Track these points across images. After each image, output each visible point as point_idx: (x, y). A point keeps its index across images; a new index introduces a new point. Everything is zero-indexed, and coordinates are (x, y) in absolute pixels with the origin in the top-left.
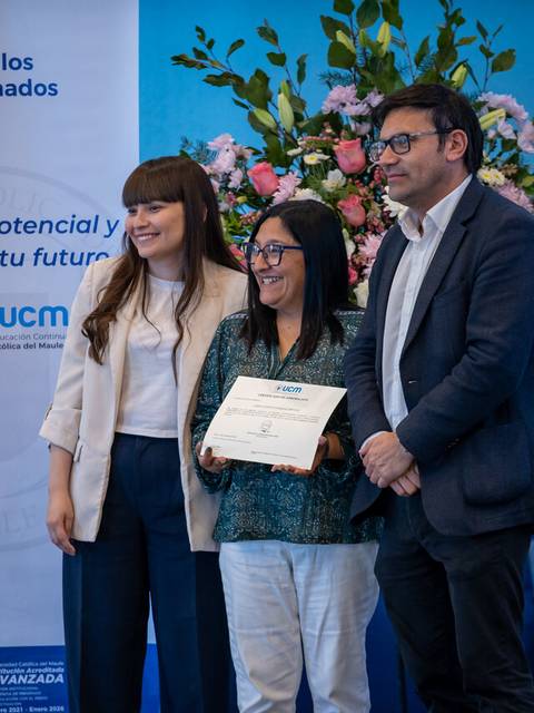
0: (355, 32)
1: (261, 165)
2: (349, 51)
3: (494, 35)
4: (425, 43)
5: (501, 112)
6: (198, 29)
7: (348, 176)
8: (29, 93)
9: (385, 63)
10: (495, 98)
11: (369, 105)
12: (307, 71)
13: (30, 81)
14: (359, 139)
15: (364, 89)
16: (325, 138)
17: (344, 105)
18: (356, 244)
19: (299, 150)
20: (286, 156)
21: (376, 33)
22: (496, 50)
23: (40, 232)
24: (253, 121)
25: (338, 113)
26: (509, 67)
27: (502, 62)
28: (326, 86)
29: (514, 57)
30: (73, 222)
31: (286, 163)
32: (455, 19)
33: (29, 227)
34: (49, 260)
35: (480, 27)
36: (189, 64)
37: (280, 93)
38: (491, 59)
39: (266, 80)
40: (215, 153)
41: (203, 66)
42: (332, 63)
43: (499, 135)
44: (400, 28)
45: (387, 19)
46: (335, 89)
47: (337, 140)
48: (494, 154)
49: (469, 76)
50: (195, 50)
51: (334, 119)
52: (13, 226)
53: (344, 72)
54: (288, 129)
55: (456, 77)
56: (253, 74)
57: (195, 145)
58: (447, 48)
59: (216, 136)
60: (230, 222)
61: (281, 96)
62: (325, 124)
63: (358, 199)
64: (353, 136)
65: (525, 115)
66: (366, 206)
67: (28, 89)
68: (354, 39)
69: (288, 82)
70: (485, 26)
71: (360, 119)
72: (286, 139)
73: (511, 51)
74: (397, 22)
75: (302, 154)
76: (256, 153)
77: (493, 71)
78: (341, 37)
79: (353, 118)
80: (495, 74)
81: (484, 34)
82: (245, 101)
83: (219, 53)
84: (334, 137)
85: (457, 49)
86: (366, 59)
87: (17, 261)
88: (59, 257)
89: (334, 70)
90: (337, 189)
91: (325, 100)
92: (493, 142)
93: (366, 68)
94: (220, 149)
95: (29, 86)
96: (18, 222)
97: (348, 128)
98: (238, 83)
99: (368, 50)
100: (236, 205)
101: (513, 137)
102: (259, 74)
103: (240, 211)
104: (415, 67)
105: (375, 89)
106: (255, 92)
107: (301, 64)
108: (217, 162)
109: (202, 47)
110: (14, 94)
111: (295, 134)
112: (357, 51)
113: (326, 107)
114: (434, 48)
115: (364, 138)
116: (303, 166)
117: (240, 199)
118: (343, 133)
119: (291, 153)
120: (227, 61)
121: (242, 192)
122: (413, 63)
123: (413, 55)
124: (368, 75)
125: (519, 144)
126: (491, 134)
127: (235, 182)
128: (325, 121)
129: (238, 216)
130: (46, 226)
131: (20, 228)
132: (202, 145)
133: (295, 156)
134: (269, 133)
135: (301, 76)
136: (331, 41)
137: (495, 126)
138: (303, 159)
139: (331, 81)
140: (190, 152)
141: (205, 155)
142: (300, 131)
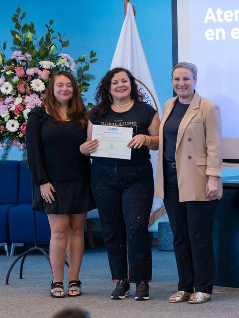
0: (21, 35)
2: (19, 40)
3: (63, 36)
4: (42, 38)
5: (66, 59)
7: (20, 78)
9: (30, 44)
10: (64, 55)
11: (26, 58)
12: (7, 46)
14: (23, 67)
15: (24, 52)
16: (12, 67)
17: (18, 57)
18: (23, 98)
19: (4, 70)
21: (27, 35)
22: (64, 40)
25: (16, 59)
26: (68, 45)
27: (65, 44)
28: (12, 51)
29: (69, 43)
32: (51, 31)
35: (59, 34)
38: (62, 43)
42: (14, 44)
43: (65, 66)
44: (35, 34)
45: (31, 32)
46: (15, 52)
47: (16, 67)
49: (56, 48)
51: (14, 61)
53: (17, 47)
54: (1, 64)
55: (52, 49)
62: (12, 62)
63: (23, 85)
64: (21, 66)
65: (73, 60)
66: (25, 87)
68: (21, 37)
70: (60, 34)
71: (23, 61)
73: (68, 41)
74: (33, 31)
75: (5, 71)
77: (63, 46)
78: (17, 36)
79: (20, 60)
80: (63, 48)
81: (60, 36)
85: (51, 40)
86: (24, 43)
89: (14, 46)
90: (17, 82)
91: (12, 55)
92: (63, 68)
93: (24, 45)
97: (19, 63)
99: (25, 40)
101: (69, 67)
104: (39, 46)
105: (27, 52)
107: (5, 44)
112: (21, 40)
113: (12, 58)
114: (45, 40)
115: (24, 67)
116: (5, 75)
118: (18, 65)
119: (2, 71)
122: (39, 44)
123: (39, 42)
124: (25, 48)
125: (71, 69)
126: (63, 66)
135: (5, 48)
136: (14, 38)
137: (64, 63)
138: (5, 74)
139: (14, 49)
142: (4, 65)
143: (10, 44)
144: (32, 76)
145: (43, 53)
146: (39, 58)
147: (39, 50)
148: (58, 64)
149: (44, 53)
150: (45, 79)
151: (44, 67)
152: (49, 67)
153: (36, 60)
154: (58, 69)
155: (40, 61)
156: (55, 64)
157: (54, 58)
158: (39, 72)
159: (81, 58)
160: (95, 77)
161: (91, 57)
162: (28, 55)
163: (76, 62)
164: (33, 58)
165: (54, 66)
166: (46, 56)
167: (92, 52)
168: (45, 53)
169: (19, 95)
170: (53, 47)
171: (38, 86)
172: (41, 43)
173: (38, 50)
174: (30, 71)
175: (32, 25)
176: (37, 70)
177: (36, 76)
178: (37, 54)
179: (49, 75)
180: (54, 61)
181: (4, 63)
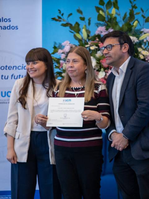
0: (105, 11)
2: (103, 17)
3: (146, 12)
4: (125, 15)
5: (148, 34)
6: (59, 10)
8: (10, 29)
9: (114, 20)
10: (146, 30)
12: (91, 22)
13: (10, 25)
15: (108, 28)
16: (96, 42)
17: (102, 32)
18: (106, 72)
21: (111, 11)
22: (146, 16)
23: (13, 69)
24: (75, 37)
25: (100, 34)
27: (148, 20)
28: (97, 27)
30: (22, 67)
32: (134, 7)
33: (10, 68)
34: (16, 77)
35: (141, 9)
36: (56, 20)
37: (83, 28)
38: (145, 19)
39: (79, 25)
40: (64, 46)
41: (60, 21)
42: (98, 20)
43: (147, 41)
45: (114, 7)
46: (99, 27)
48: (146, 47)
49: (138, 24)
50: (58, 16)
51: (99, 36)
52: (5, 68)
53: (102, 22)
54: (85, 39)
55: (135, 24)
56: (75, 23)
57: (58, 44)
58: (132, 16)
59: (64, 41)
61: (84, 30)
62: (96, 38)
67: (9, 28)
68: (105, 13)
69: (85, 26)
70: (143, 9)
72: (85, 42)
74: (117, 8)
75: (90, 46)
77: (146, 22)
78: (101, 12)
81: (143, 11)
82: (73, 31)
83: (65, 17)
84: (99, 41)
85: (135, 16)
86: (108, 19)
87: (6, 78)
88: (18, 77)
89: (99, 22)
90: (100, 57)
91: (96, 30)
92: (145, 43)
93: (108, 21)
94: (66, 45)
95: (10, 27)
96: (6, 66)
98: (71, 26)
99: (109, 16)
102: (77, 23)
104: (122, 21)
105: (111, 27)
106: (76, 28)
107: (89, 20)
108: (65, 49)
109: (60, 16)
110: (5, 29)
111: (87, 40)
112: (106, 16)
113: (97, 33)
114: (128, 15)
116: (90, 50)
120: (67, 20)
122: (122, 20)
123: (122, 18)
124: (109, 23)
126: (145, 41)
130: (15, 68)
131: (7, 68)
132: (60, 44)
133: (87, 47)
134: (80, 40)
135: (89, 24)
136: (98, 14)
137: (146, 38)
139: (98, 25)
140: (57, 46)
141: (61, 47)
142: (89, 40)
143: (94, 20)
147: (123, 26)
148: (141, 39)
149: (126, 28)
154: (141, 45)
156: (138, 39)
157: (138, 34)
165: (136, 40)
166: (129, 31)
168: (128, 29)
169: (102, 69)
170: (136, 22)
172: (124, 19)
173: (121, 25)
175: (116, 2)
178: (121, 29)
180: (137, 36)
181: (89, 38)
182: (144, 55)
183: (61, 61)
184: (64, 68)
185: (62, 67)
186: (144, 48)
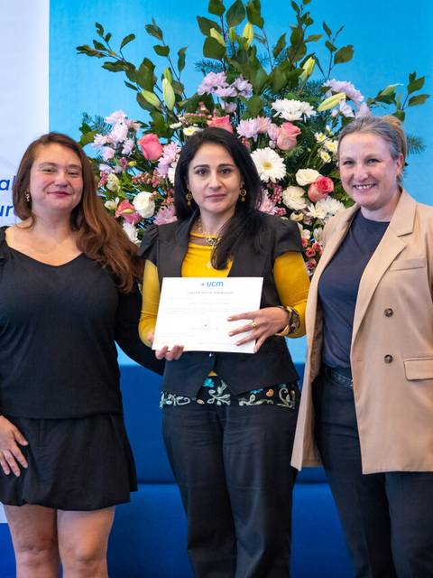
0: (225, 30)
1: (148, 136)
2: (221, 45)
3: (337, 33)
4: (282, 40)
5: (342, 95)
6: (98, 25)
9: (250, 55)
10: (336, 84)
11: (239, 91)
12: (187, 60)
14: (228, 116)
15: (233, 76)
16: (200, 115)
19: (179, 124)
20: (169, 128)
21: (242, 30)
22: (339, 45)
24: (141, 100)
25: (210, 94)
26: (348, 59)
27: (342, 56)
28: (201, 73)
29: (353, 51)
31: (168, 134)
32: (305, 20)
35: (325, 27)
36: (91, 53)
37: (163, 77)
38: (334, 53)
39: (153, 67)
40: (110, 126)
41: (102, 55)
42: (206, 55)
43: (341, 114)
45: (251, 21)
46: (208, 75)
47: (210, 116)
48: (336, 129)
49: (316, 66)
50: (95, 42)
51: (207, 99)
53: (215, 62)
54: (170, 107)
55: (306, 67)
56: (141, 62)
57: (94, 119)
58: (298, 43)
59: (112, 112)
60: (123, 181)
61: (165, 80)
62: (200, 103)
64: (223, 113)
65: (362, 98)
68: (224, 35)
69: (170, 69)
70: (330, 27)
71: (229, 99)
72: (168, 116)
73: (350, 47)
74: (258, 21)
75: (182, 127)
76: (144, 126)
77: (335, 63)
78: (214, 33)
79: (223, 98)
80: (338, 65)
81: (328, 32)
82: (135, 84)
83: (114, 45)
84: (207, 114)
85: (306, 44)
86: (234, 52)
89: (207, 60)
91: (200, 83)
92: (335, 119)
93: (234, 58)
94: (115, 123)
97: (219, 106)
98: (130, 69)
99: (236, 45)
100: (129, 167)
101: (352, 115)
102: (147, 62)
103: (131, 173)
104: (273, 59)
105: (241, 75)
106: (143, 77)
107: (182, 55)
108: (113, 133)
109: (101, 40)
111: (176, 111)
112: (227, 45)
113: (201, 90)
114: (288, 44)
115: (232, 115)
116: (182, 137)
117: (131, 163)
118: (215, 111)
119: (173, 126)
120: (121, 52)
121: (133, 157)
122: (272, 54)
123: (271, 49)
124: (236, 64)
126: (334, 113)
127: (127, 149)
128: (200, 100)
129: (130, 177)
132: (100, 119)
133: (176, 129)
134: (154, 110)
135: (181, 64)
136: (205, 37)
137: (337, 106)
138: (181, 132)
139: (205, 69)
140: (90, 124)
141: (102, 127)
142: (180, 109)
143: (196, 54)
144: (252, 139)
145: (282, 78)
146: (273, 93)
147: (273, 70)
148: (323, 107)
150: (285, 148)
151: (285, 115)
152: (297, 117)
153: (266, 97)
154: (324, 124)
155: (275, 101)
156: (315, 109)
157: (313, 93)
158: (272, 129)
159: (383, 94)
160: (425, 143)
161: (410, 92)
162: (242, 84)
163: (370, 103)
164: (257, 91)
165: (310, 112)
166: (290, 85)
167: (412, 77)
168: (288, 79)
171: (268, 166)
172: (277, 52)
173: (268, 70)
174: (248, 128)
175: (257, 5)
176: (265, 124)
177: (262, 140)
178: (268, 81)
179: (298, 137)
180: (313, 99)
181: (181, 104)
182: (330, 153)
183: (102, 167)
184: (110, 186)
185: (106, 183)
186: (332, 133)
